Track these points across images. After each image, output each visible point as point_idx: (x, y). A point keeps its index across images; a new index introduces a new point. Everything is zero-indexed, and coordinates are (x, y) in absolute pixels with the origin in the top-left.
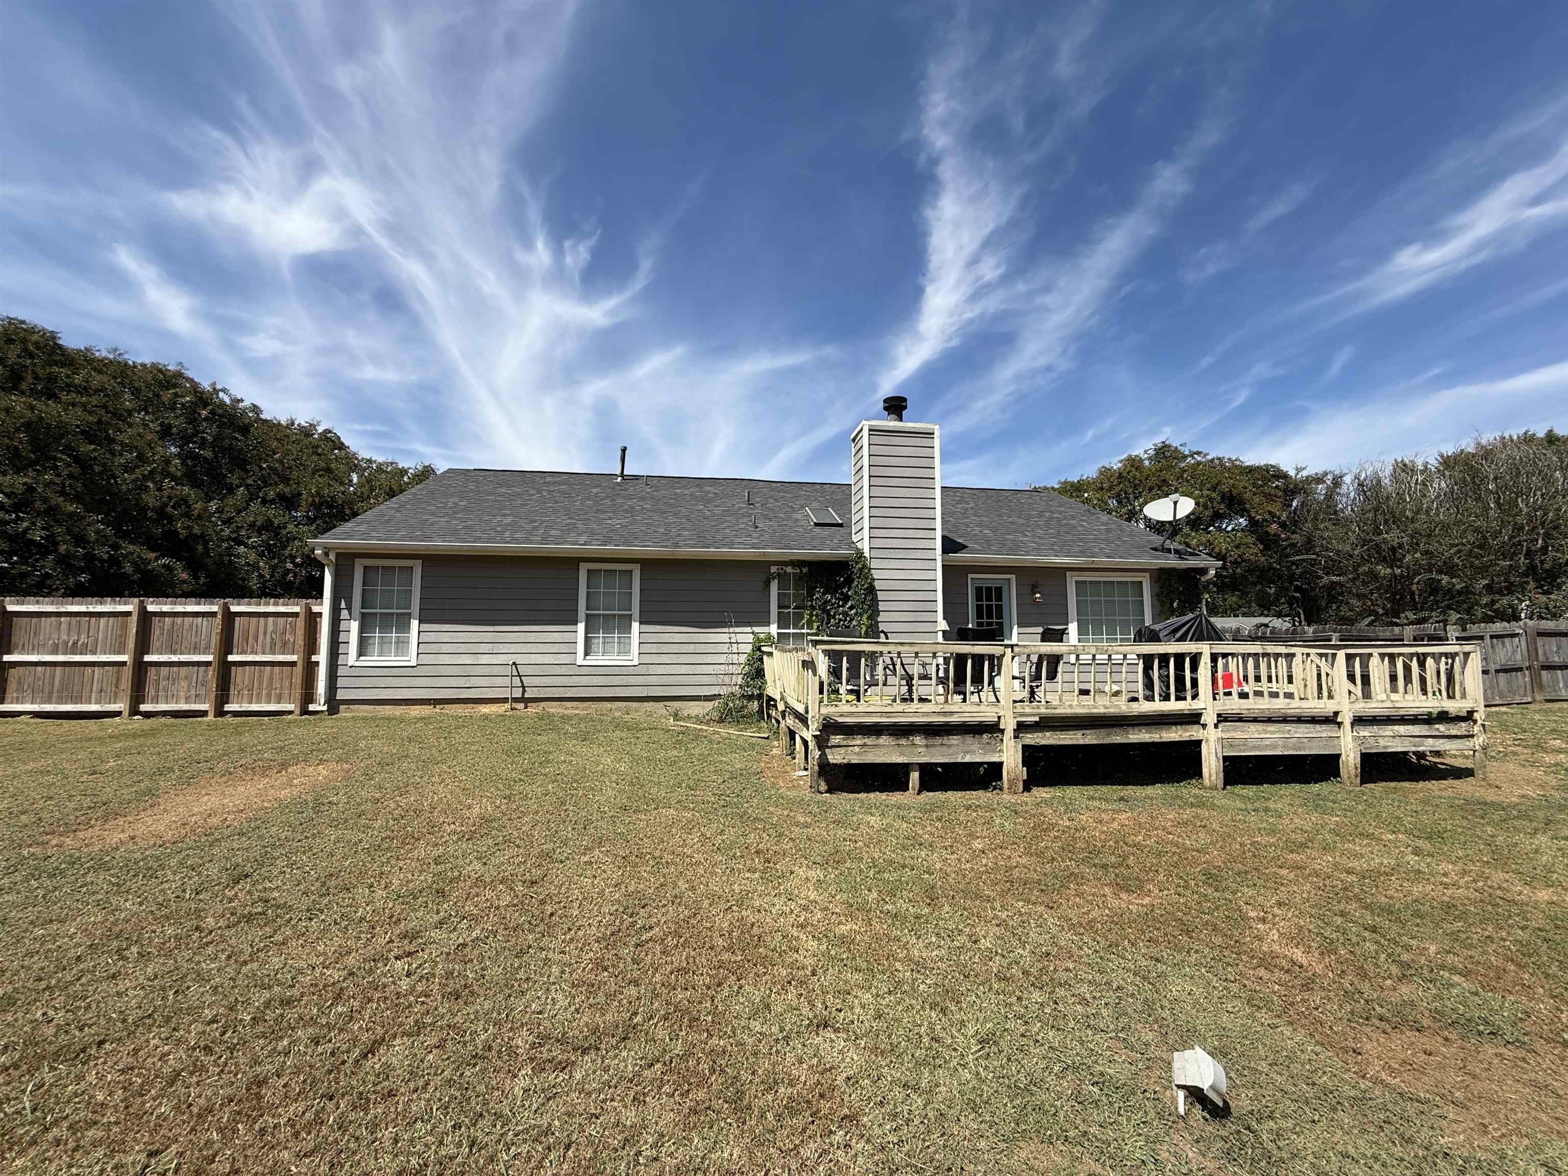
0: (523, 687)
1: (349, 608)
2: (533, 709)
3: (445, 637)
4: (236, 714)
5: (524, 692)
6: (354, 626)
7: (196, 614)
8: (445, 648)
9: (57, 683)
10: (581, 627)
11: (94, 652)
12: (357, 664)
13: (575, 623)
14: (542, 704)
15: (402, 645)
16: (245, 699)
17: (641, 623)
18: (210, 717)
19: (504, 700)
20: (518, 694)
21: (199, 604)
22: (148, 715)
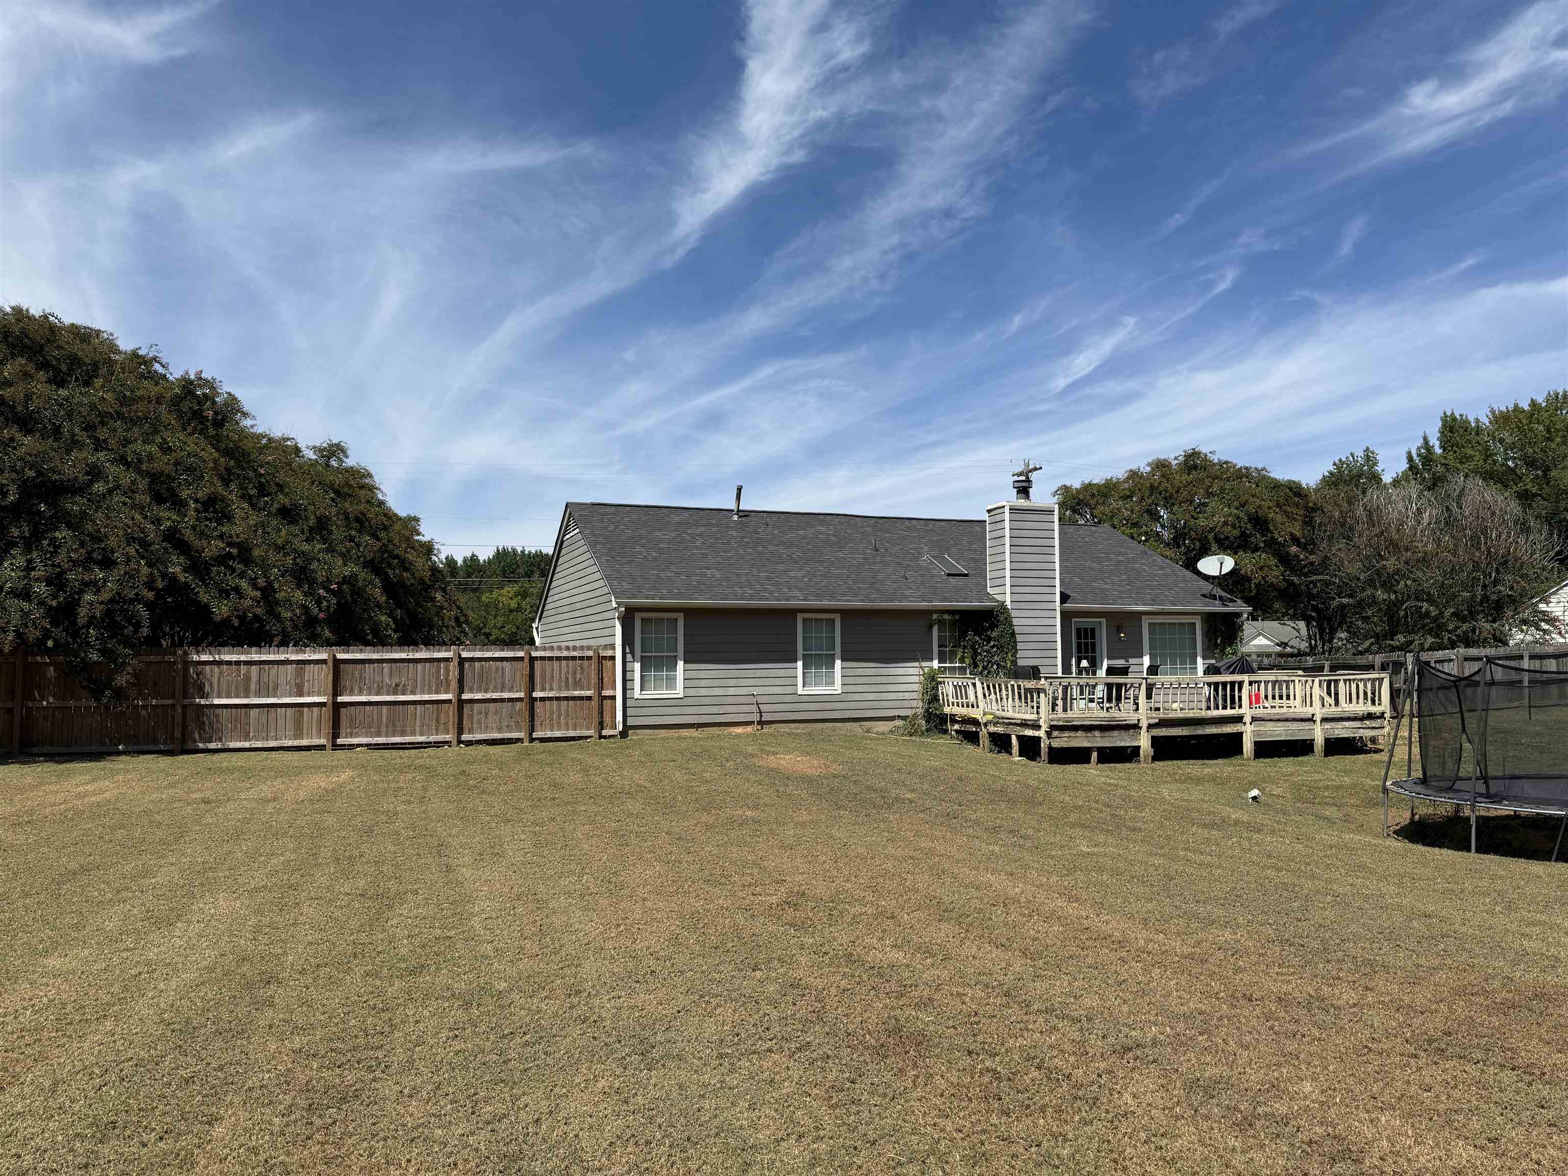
0: (760, 712)
1: (632, 653)
2: (767, 729)
3: (703, 674)
4: (543, 740)
5: (761, 716)
6: (637, 666)
7: (502, 659)
8: (703, 683)
9: (384, 719)
10: (800, 664)
11: (413, 693)
12: (640, 697)
13: (796, 661)
14: (774, 726)
15: (671, 681)
16: (548, 727)
17: (842, 660)
18: (526, 744)
19: (750, 723)
20: (756, 718)
21: (503, 650)
22: (469, 743)
